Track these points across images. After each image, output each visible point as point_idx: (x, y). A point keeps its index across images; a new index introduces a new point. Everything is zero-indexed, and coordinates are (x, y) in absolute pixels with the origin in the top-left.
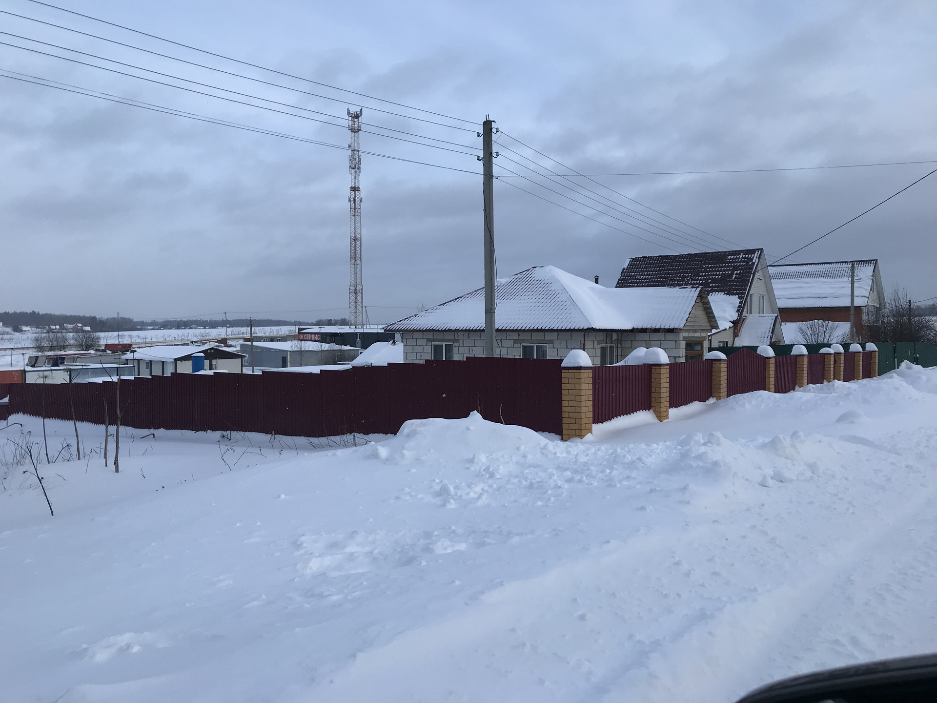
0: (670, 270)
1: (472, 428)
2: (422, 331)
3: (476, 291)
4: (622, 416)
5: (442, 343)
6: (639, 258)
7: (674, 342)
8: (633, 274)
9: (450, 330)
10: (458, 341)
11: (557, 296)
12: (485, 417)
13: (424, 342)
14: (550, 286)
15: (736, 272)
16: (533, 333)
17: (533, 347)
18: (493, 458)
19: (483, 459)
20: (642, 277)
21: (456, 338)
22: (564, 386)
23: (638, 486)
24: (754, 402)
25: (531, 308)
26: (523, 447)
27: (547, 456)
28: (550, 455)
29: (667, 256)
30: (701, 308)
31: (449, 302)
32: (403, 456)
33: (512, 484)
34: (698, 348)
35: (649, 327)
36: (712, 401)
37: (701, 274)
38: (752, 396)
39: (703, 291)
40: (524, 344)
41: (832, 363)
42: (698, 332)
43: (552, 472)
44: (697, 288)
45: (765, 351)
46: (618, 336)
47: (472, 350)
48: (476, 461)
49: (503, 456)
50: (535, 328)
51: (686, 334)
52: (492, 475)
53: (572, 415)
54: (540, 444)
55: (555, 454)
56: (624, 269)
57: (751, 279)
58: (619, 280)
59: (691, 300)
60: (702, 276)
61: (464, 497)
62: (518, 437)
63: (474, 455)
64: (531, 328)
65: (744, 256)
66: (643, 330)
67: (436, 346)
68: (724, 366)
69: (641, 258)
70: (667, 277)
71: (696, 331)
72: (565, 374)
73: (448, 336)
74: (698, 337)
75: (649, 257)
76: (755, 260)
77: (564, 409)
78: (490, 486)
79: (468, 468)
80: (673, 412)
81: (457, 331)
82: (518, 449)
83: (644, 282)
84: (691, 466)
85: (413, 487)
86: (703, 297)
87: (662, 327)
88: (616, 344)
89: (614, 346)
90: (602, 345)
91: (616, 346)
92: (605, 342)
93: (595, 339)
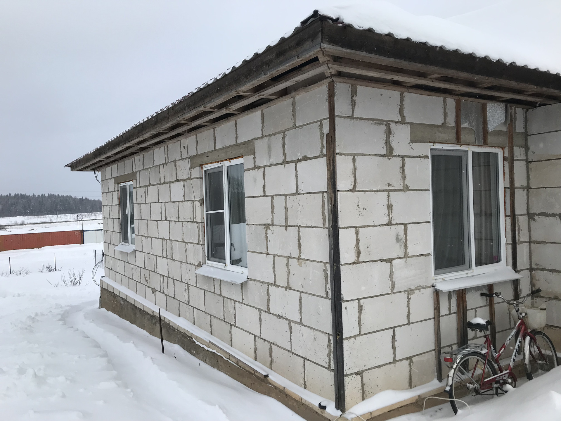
5: (126, 183)
10: (135, 175)
13: (112, 185)
17: (220, 174)
21: (134, 170)
40: (207, 167)
47: (148, 194)
73: (128, 168)
88: (506, 150)
89: (497, 154)
90: (437, 146)
91: (506, 154)
92: (452, 136)
93: (398, 118)
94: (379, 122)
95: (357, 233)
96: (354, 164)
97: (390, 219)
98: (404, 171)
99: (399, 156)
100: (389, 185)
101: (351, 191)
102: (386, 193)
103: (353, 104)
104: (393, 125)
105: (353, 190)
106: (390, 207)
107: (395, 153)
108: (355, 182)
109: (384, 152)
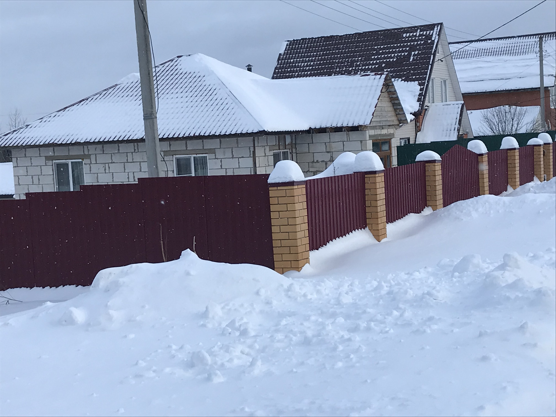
0: (336, 53)
1: (192, 272)
2: (39, 146)
3: (105, 90)
4: (337, 239)
5: (67, 161)
6: (297, 40)
7: (359, 142)
8: (292, 61)
9: (77, 144)
10: (88, 156)
11: (214, 93)
12: (203, 256)
13: (42, 161)
14: (203, 80)
15: (413, 53)
16: (188, 142)
17: (189, 159)
18: (230, 310)
19: (217, 311)
20: (303, 64)
21: (86, 153)
22: (272, 208)
23: (456, 330)
24: (480, 210)
25: (183, 109)
26: (263, 292)
27: (296, 299)
28: (299, 298)
29: (331, 36)
30: (387, 99)
31: (71, 106)
32: (110, 318)
33: (279, 341)
34: (385, 147)
35: (329, 125)
36: (427, 211)
37: (373, 57)
38: (477, 202)
39: (388, 78)
40: (177, 156)
41: (542, 156)
42: (385, 128)
43: (317, 320)
44: (381, 74)
45: (477, 146)
46: (292, 140)
47: (109, 168)
48: (211, 315)
49: (242, 305)
50: (192, 135)
51: (372, 132)
52: (244, 333)
53: (284, 243)
54: (282, 285)
55: (305, 295)
56: (280, 54)
57: (431, 60)
58: (276, 68)
59: (376, 91)
60: (375, 59)
61: (227, 365)
62: (253, 279)
63: (207, 308)
64: (187, 135)
65: (421, 33)
66: (322, 130)
67: (59, 166)
68: (438, 167)
69: (300, 40)
70: (334, 63)
71: (382, 128)
72: (273, 192)
73: (75, 151)
74: (385, 135)
75: (309, 39)
76: (435, 37)
77: (274, 236)
78: (251, 347)
79: (204, 326)
80: (391, 228)
81: (87, 143)
82: (257, 293)
83: (306, 71)
84: (508, 298)
85: (148, 359)
86: (389, 85)
87: (345, 125)
88: (291, 150)
89: (288, 152)
90: (274, 151)
91: (291, 151)
92: (278, 148)
93: (266, 145)
99: (267, 156)
104: (266, 147)
109: (264, 155)
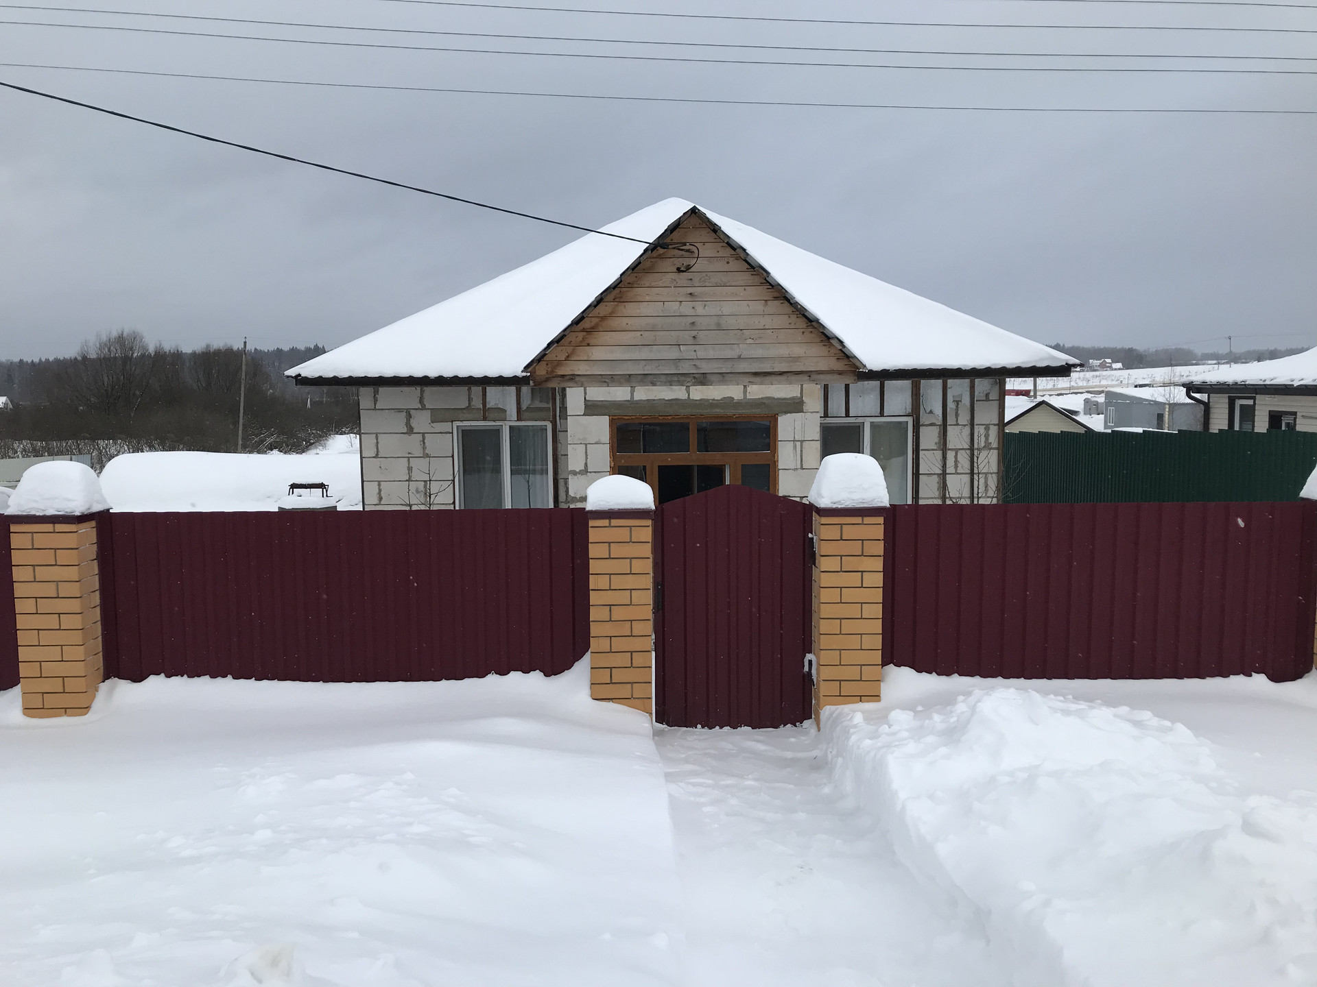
42: (724, 382)
92: (478, 415)
93: (418, 406)
94: (400, 410)
95: (379, 485)
96: (377, 439)
97: (410, 477)
98: (424, 443)
99: (419, 433)
100: (409, 453)
101: (373, 457)
102: (406, 459)
103: (376, 400)
104: (412, 412)
105: (377, 456)
106: (410, 469)
107: (415, 431)
108: (378, 452)
109: (405, 431)
